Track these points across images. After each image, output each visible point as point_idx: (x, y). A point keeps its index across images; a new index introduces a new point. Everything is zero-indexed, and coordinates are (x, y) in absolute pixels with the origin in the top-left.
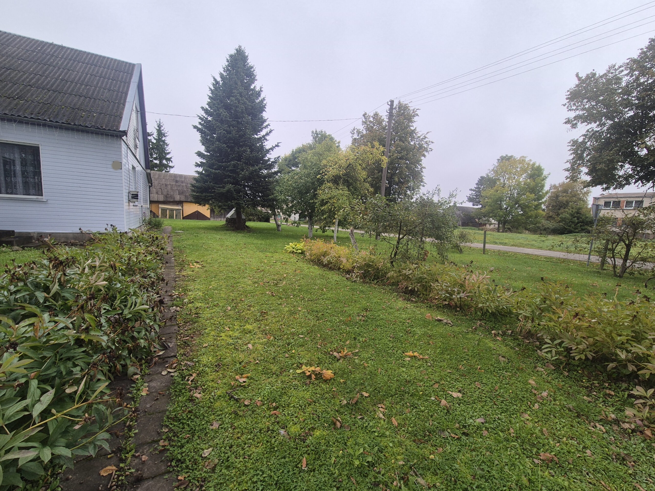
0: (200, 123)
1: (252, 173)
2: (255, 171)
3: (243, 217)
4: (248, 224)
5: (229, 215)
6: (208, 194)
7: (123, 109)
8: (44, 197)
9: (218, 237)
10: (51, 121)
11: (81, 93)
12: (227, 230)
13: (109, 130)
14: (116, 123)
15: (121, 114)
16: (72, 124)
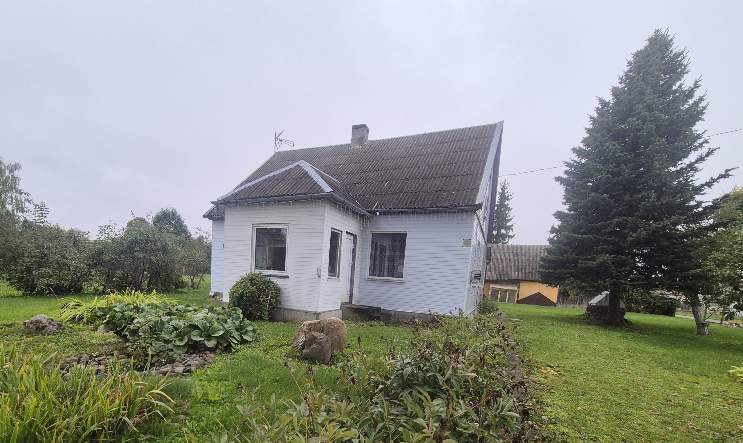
0: (566, 172)
1: (654, 233)
2: (664, 228)
3: (622, 305)
4: (628, 316)
5: (595, 301)
6: (566, 271)
7: (480, 179)
8: (403, 279)
9: (577, 333)
10: (419, 208)
11: (444, 174)
12: (589, 324)
13: (465, 206)
14: (473, 197)
15: (479, 185)
16: (435, 206)
